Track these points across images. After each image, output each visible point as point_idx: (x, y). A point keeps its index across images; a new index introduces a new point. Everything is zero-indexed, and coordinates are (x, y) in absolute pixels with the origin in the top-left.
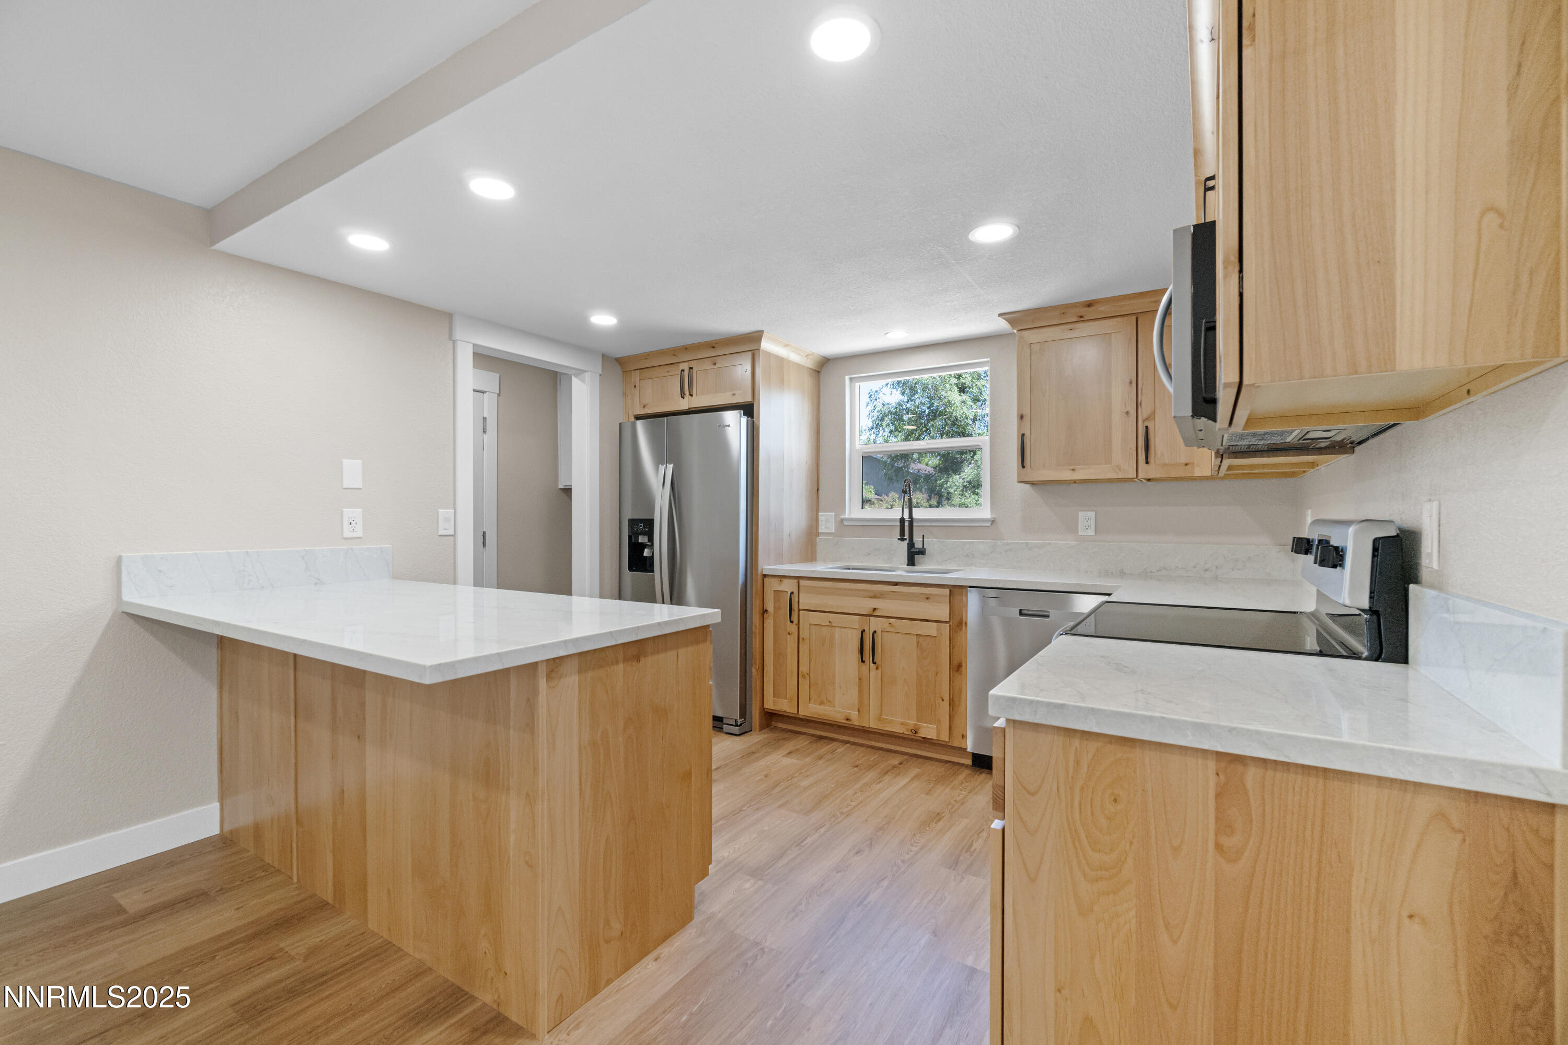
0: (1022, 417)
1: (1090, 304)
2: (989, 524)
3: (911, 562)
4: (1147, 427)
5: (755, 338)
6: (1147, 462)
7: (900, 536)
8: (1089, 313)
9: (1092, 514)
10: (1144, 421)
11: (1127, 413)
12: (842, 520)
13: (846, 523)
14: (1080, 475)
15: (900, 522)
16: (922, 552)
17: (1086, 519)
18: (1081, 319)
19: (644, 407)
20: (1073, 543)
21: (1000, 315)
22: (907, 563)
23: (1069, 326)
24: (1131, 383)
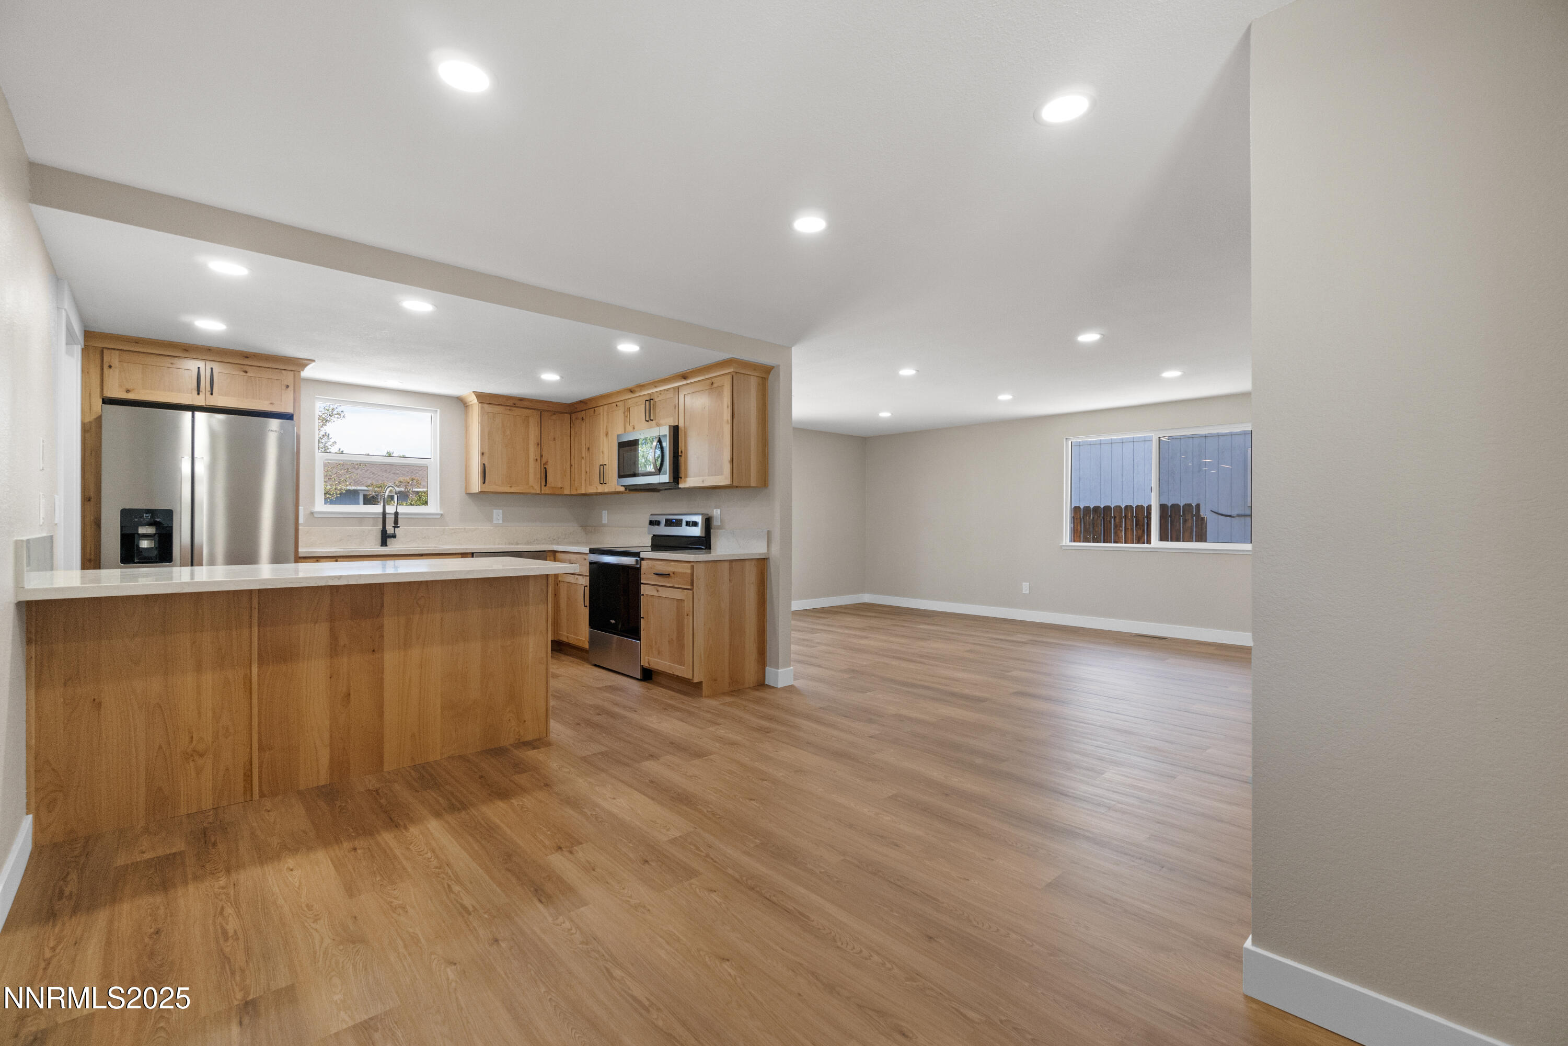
0: (483, 454)
1: (521, 399)
2: (439, 517)
3: (384, 543)
4: (545, 468)
5: (299, 364)
6: (545, 486)
7: (395, 524)
8: (519, 403)
9: (501, 511)
10: (544, 464)
11: (537, 460)
12: (312, 513)
13: (316, 515)
14: (512, 490)
15: (395, 516)
16: (394, 536)
17: (498, 514)
18: (514, 405)
19: (128, 391)
20: (492, 528)
21: (474, 392)
22: (380, 544)
23: (508, 408)
24: (538, 444)
